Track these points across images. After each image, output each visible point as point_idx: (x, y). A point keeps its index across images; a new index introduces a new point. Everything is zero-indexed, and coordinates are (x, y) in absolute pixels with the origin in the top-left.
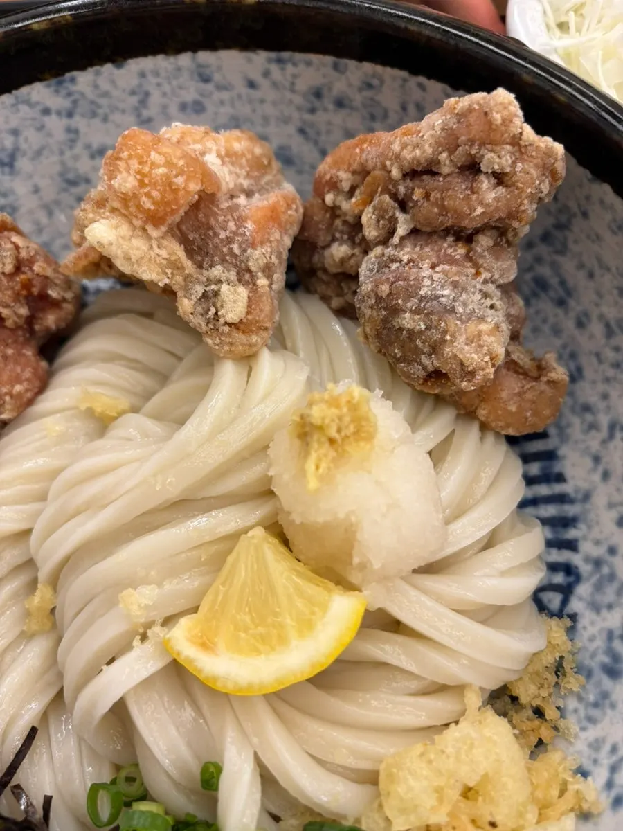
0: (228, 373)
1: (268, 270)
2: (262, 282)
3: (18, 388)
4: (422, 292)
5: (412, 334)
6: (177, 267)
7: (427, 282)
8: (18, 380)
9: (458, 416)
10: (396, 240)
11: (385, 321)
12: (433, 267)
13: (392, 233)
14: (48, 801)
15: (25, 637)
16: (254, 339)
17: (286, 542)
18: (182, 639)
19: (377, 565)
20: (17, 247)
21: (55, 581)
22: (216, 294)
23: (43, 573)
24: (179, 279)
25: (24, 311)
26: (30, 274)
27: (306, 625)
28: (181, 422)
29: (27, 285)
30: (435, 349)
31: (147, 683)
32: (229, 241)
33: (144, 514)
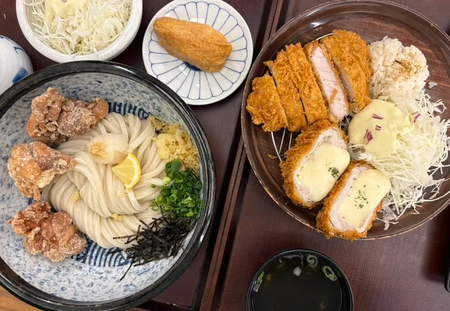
0: (78, 168)
1: (56, 154)
2: (59, 155)
3: (65, 217)
4: (73, 124)
5: (81, 128)
6: (51, 172)
7: (71, 123)
8: (63, 216)
9: (101, 123)
10: (58, 125)
11: (76, 133)
12: (67, 120)
13: (55, 125)
14: (153, 219)
15: (122, 221)
16: (72, 160)
17: (117, 164)
18: (128, 186)
19: (124, 149)
20: (28, 210)
21: (113, 213)
22: (60, 165)
23: (110, 215)
24: (54, 172)
25: (45, 212)
26: (36, 209)
27: (131, 164)
28: (86, 178)
29: (39, 210)
30: (86, 125)
31: (135, 195)
32: (47, 160)
33: (103, 189)
